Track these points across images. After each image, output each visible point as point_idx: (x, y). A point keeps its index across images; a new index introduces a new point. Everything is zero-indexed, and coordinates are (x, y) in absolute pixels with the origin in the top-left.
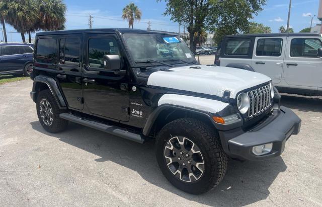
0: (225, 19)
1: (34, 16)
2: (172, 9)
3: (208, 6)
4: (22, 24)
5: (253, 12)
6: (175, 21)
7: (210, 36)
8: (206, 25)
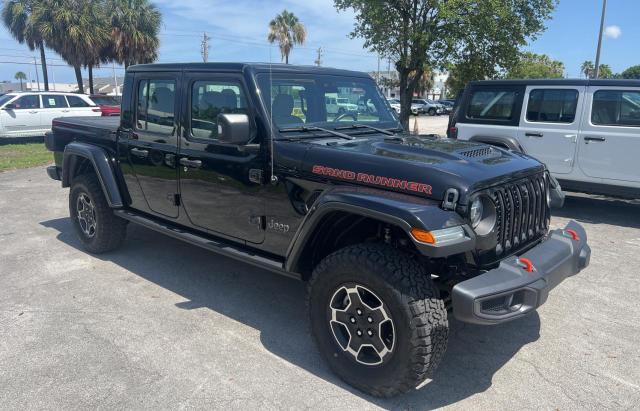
0: (471, 47)
1: (101, 35)
2: (367, 26)
3: (436, 22)
4: (78, 50)
5: (527, 34)
6: (373, 50)
7: (441, 78)
8: (432, 59)
